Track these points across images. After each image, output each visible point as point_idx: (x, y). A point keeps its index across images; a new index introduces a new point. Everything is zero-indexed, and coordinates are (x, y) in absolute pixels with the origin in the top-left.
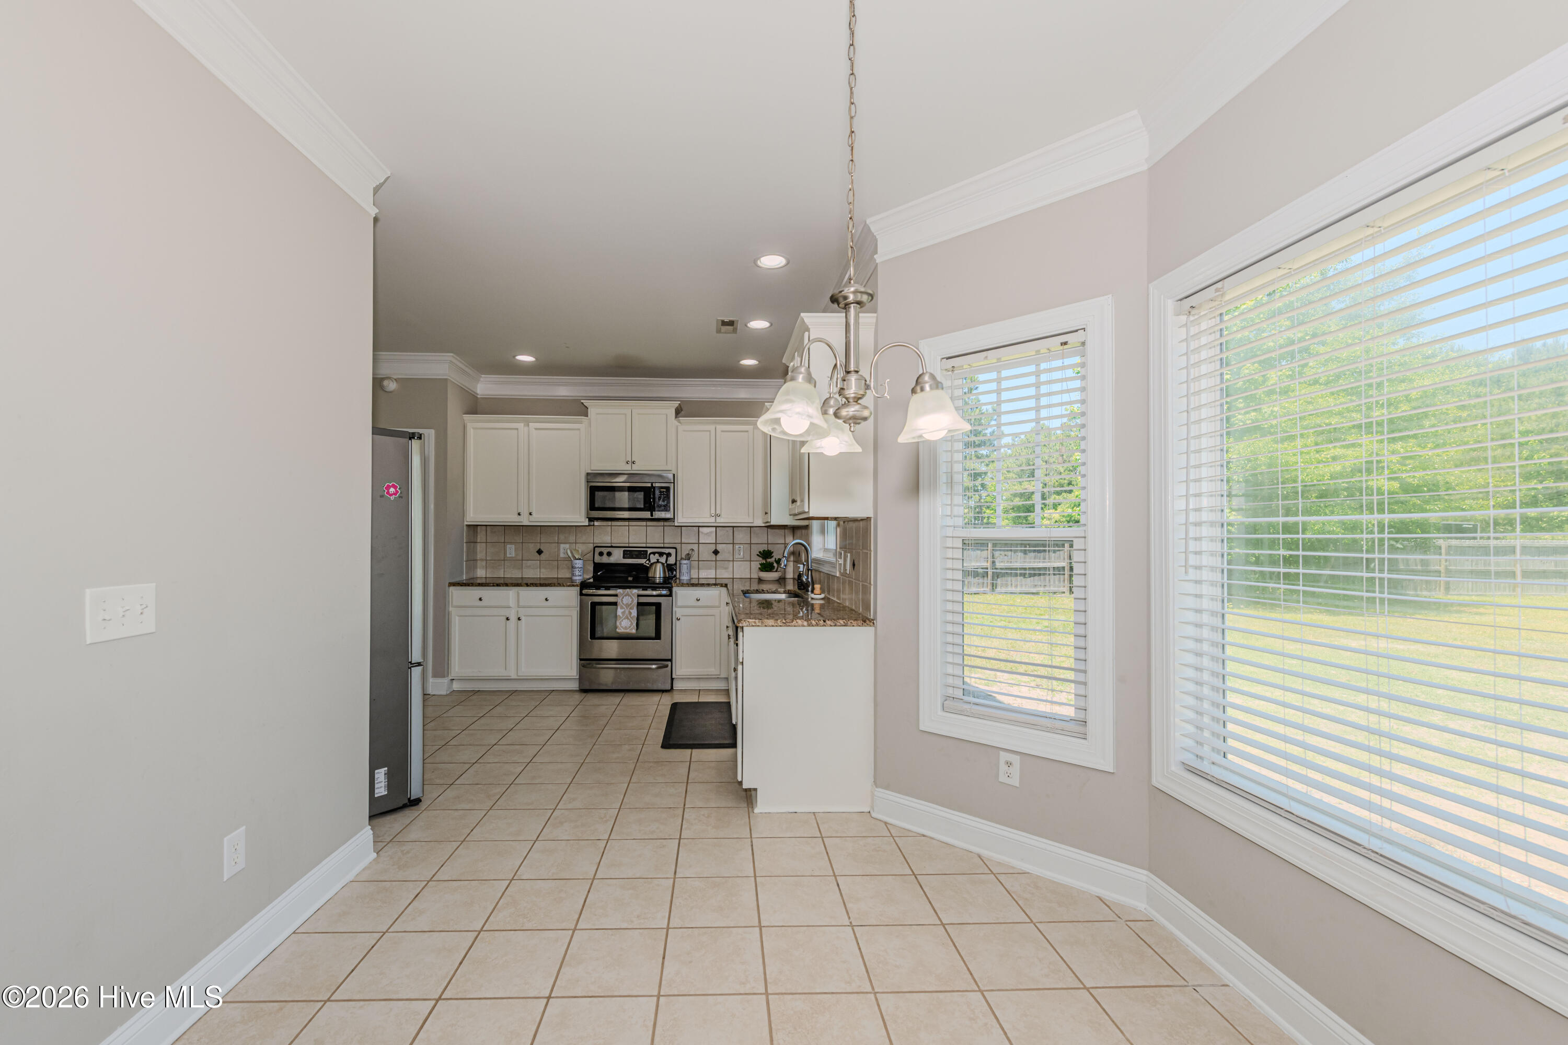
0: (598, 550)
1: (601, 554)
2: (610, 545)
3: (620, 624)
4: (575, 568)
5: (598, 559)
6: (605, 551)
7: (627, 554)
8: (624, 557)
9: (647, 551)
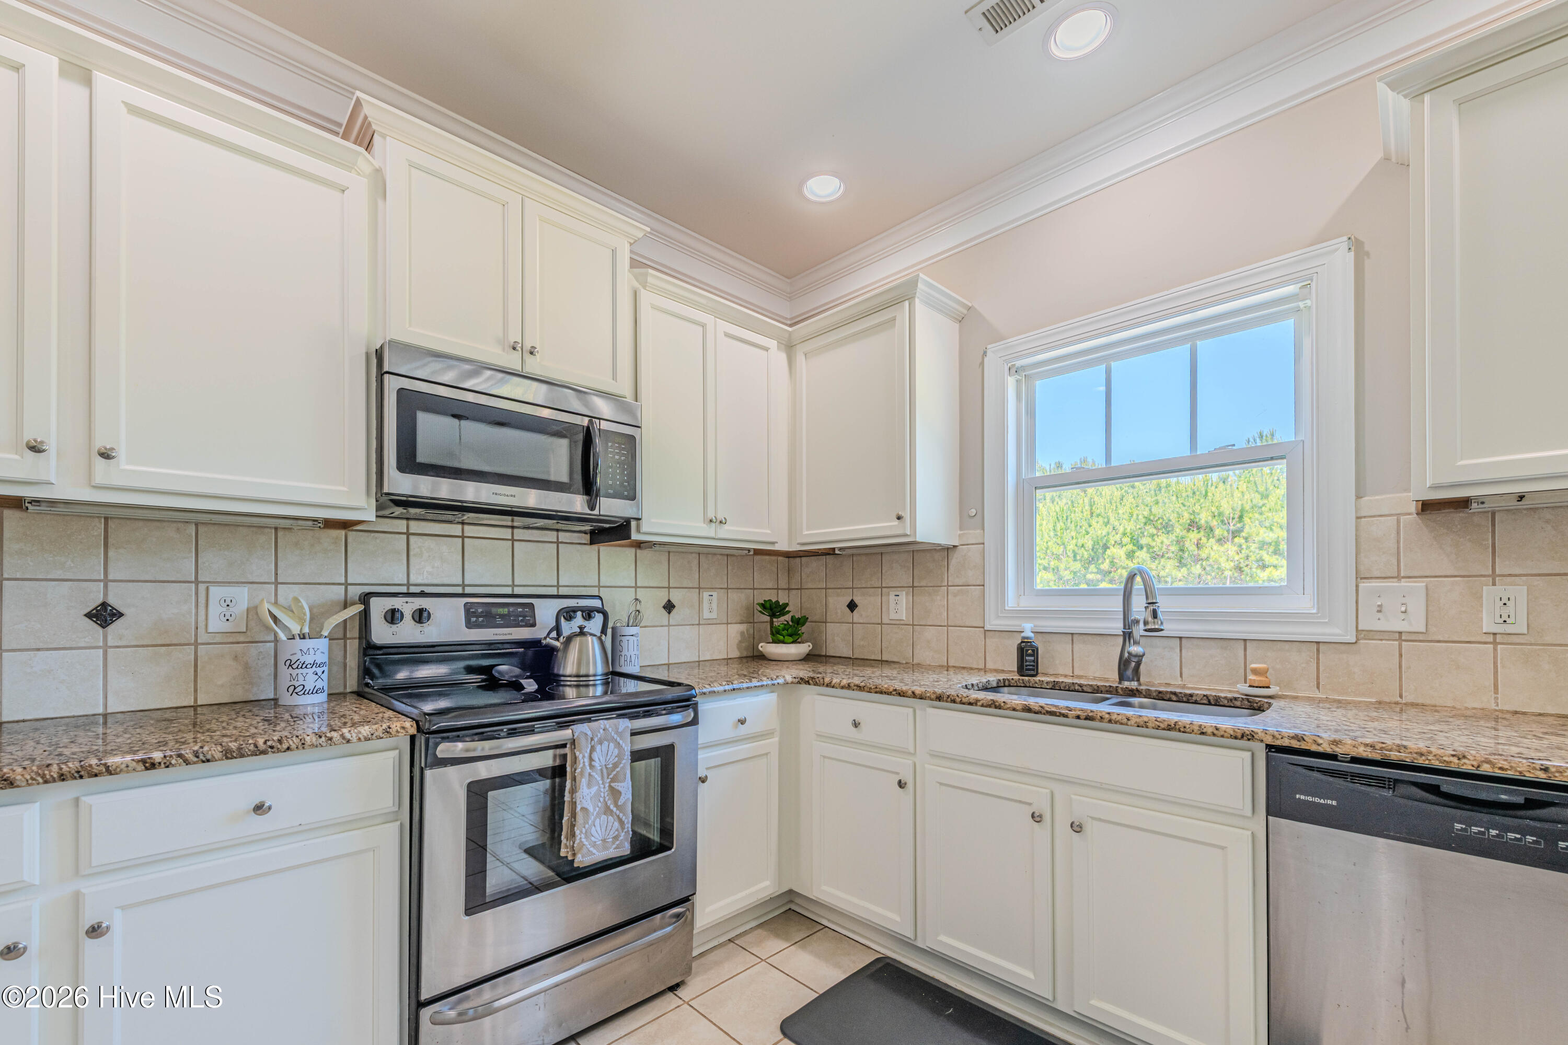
0: (378, 607)
1: (393, 616)
2: (404, 589)
3: (588, 835)
4: (304, 666)
5: (382, 633)
6: (408, 607)
7: (474, 617)
8: (469, 625)
9: (531, 606)
